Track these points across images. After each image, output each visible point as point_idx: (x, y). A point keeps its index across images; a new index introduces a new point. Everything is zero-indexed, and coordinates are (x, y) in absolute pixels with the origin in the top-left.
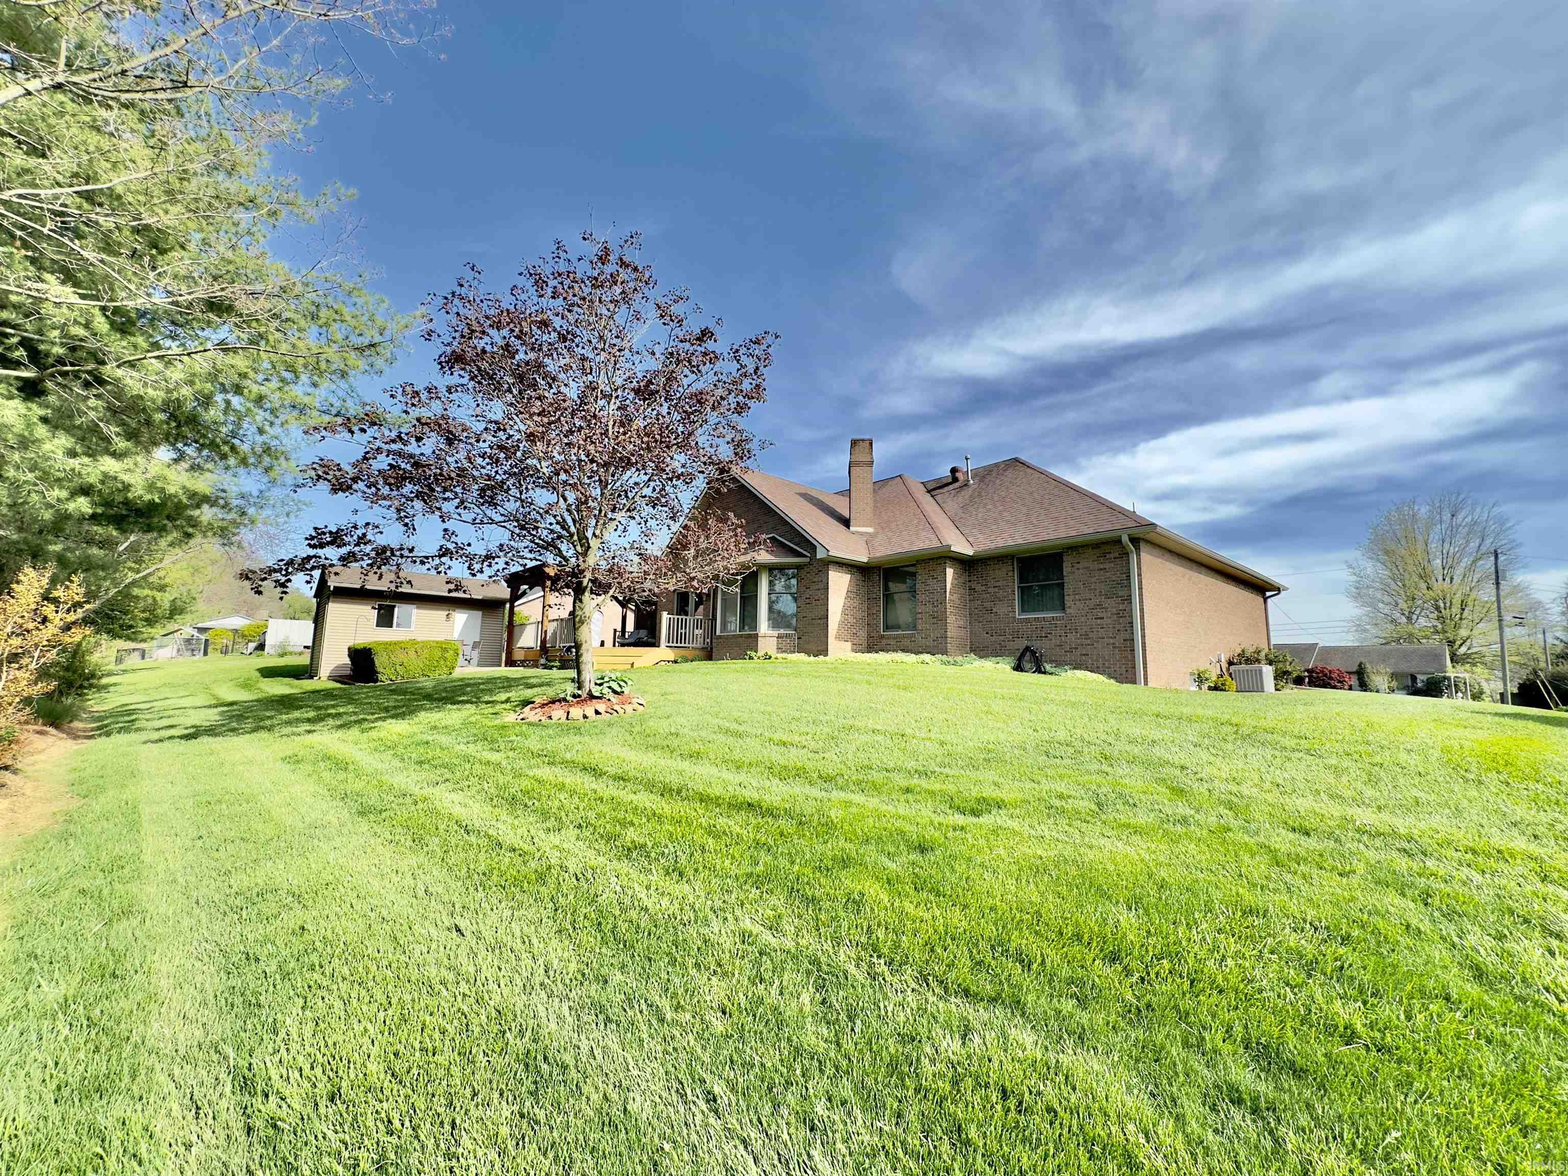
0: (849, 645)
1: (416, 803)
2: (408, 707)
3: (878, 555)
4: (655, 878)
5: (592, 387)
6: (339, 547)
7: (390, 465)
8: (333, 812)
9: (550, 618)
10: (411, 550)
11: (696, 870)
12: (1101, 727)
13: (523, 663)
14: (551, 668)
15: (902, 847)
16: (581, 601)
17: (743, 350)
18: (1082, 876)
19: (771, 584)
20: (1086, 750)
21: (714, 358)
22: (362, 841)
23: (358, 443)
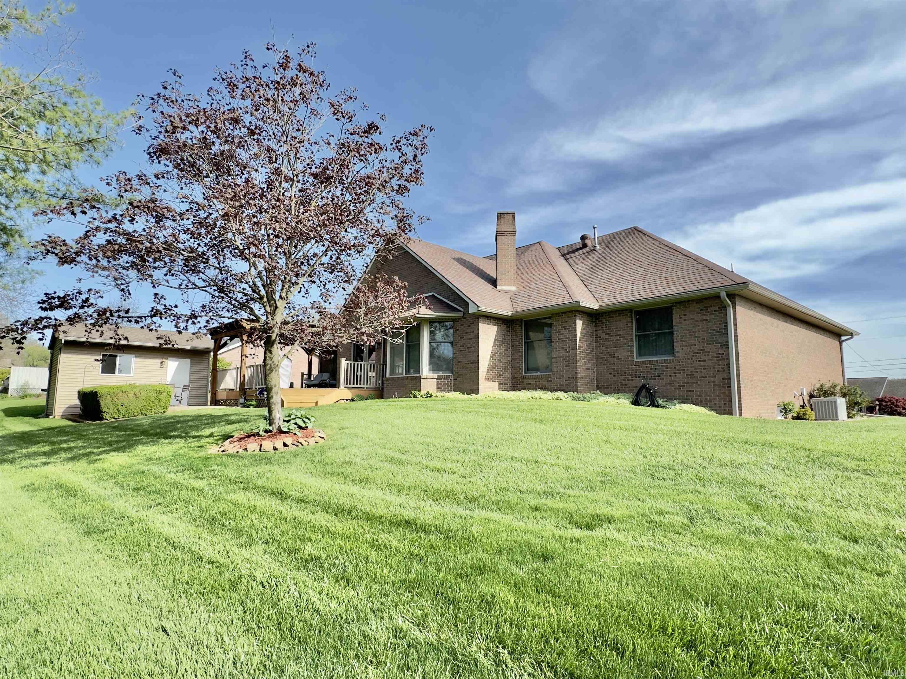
0: (497, 384)
1: (132, 524)
2: (128, 441)
3: (520, 309)
4: (327, 584)
5: (277, 172)
6: (66, 309)
7: (107, 241)
8: (63, 532)
9: (248, 364)
10: (127, 312)
11: (360, 578)
12: (698, 453)
13: (225, 403)
14: (248, 406)
15: (528, 556)
16: (270, 352)
17: (403, 141)
18: (671, 579)
19: (432, 333)
20: (684, 473)
21: (378, 148)
22: (87, 557)
23: (80, 223)
